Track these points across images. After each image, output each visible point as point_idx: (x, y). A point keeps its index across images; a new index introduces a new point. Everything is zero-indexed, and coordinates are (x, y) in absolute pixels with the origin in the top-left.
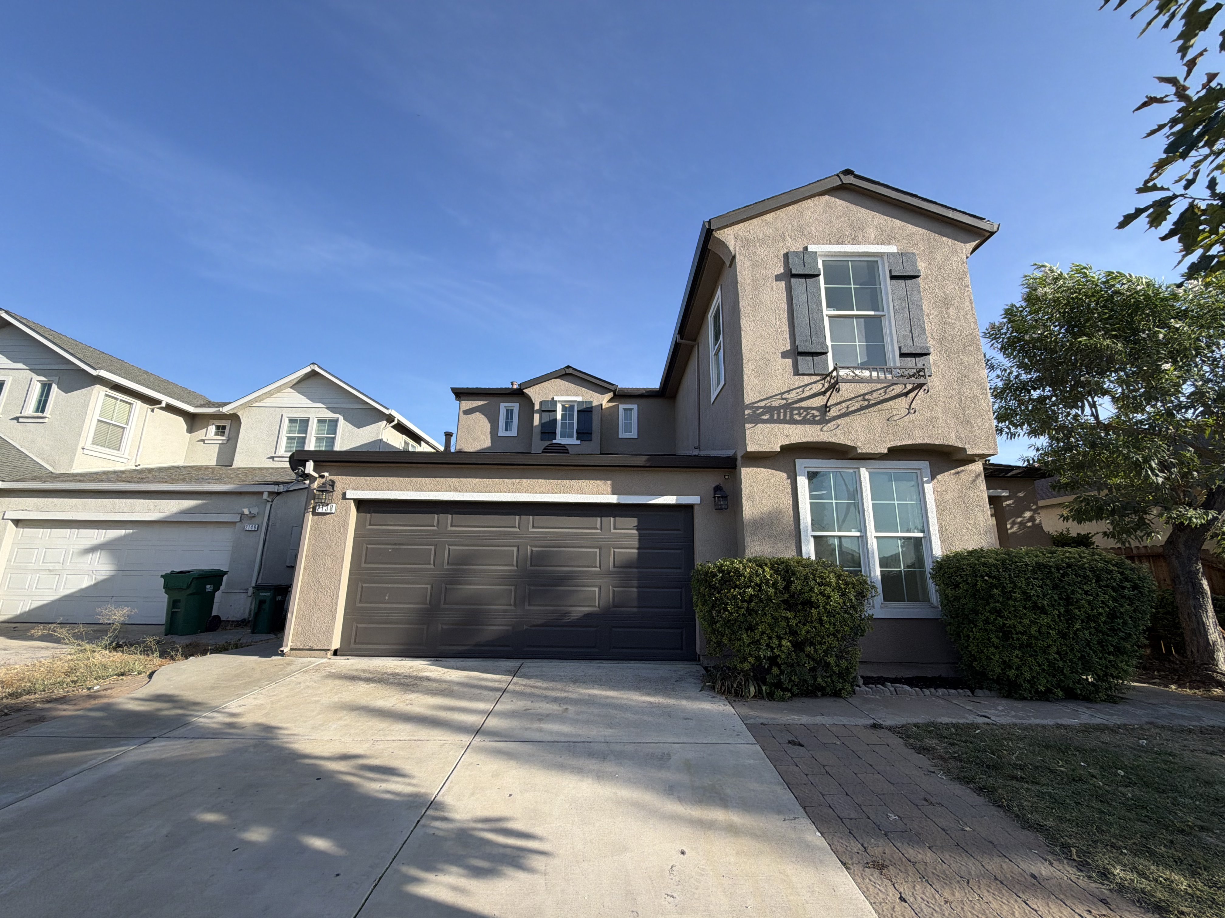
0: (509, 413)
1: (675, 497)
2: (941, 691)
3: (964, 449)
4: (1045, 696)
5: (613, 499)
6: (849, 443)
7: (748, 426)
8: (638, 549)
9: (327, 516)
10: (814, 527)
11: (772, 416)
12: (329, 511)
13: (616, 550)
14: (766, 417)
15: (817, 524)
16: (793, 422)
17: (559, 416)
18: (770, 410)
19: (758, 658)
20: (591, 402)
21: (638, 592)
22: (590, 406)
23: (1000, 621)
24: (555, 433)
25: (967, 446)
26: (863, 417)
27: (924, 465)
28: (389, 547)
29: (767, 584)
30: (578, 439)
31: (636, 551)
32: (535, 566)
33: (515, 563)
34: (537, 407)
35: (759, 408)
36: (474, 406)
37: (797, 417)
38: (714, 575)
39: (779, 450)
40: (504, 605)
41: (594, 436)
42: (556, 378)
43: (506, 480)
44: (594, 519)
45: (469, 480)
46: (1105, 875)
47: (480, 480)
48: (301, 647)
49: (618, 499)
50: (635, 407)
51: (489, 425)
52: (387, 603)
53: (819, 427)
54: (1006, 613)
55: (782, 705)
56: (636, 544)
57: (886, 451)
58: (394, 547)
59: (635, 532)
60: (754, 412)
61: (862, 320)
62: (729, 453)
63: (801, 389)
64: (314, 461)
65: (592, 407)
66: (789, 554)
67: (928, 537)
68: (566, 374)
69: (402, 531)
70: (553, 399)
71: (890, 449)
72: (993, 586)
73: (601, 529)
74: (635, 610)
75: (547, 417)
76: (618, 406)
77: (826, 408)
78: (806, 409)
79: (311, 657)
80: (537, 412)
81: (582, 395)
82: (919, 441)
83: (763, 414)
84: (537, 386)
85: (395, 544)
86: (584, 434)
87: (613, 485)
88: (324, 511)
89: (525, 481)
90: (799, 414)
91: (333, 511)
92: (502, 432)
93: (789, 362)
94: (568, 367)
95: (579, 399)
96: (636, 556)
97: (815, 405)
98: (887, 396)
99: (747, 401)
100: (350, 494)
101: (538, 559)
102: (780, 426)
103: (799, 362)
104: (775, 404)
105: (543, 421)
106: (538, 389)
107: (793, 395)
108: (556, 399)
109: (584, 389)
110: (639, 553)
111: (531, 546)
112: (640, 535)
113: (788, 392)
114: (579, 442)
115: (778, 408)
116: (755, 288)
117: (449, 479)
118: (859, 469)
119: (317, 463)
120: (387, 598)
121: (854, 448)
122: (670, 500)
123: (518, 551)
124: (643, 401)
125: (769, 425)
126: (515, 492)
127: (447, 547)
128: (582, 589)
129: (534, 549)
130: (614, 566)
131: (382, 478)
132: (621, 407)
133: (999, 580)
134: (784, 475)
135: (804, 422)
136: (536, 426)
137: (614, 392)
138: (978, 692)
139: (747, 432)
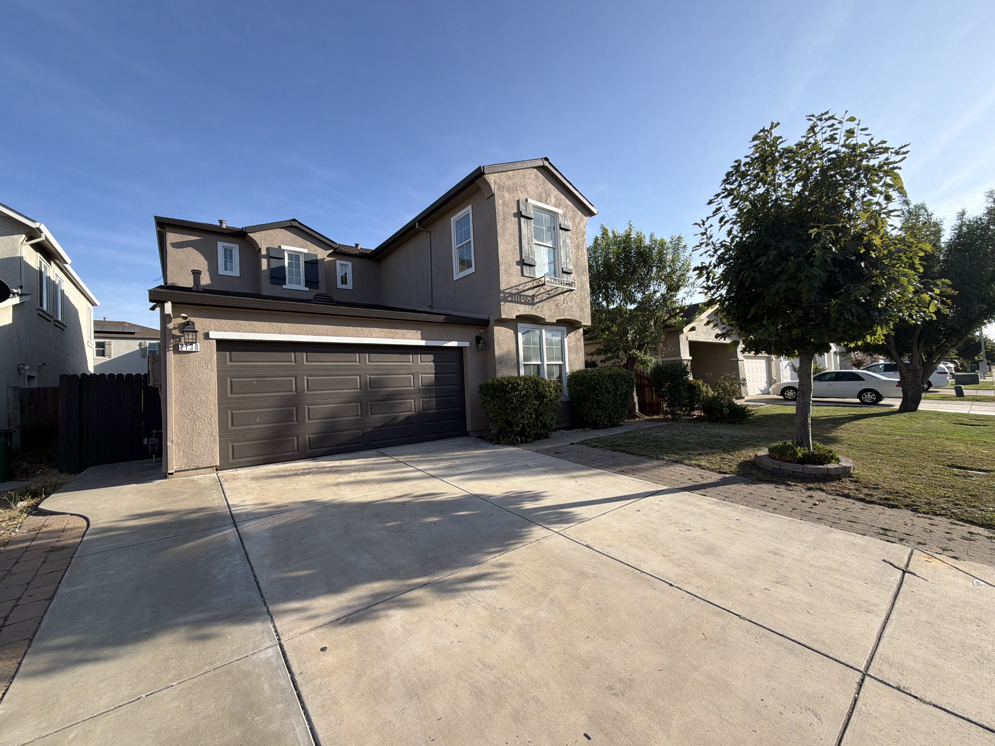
0: (228, 254)
1: (457, 342)
2: (575, 430)
3: (581, 323)
4: (605, 427)
5: (423, 343)
6: (543, 316)
7: (502, 303)
8: (435, 374)
9: (191, 355)
10: (524, 361)
11: (512, 298)
12: (194, 350)
13: (423, 375)
14: (510, 299)
15: (525, 359)
16: (521, 303)
17: (286, 264)
18: (511, 295)
19: (523, 424)
20: (317, 255)
21: (436, 400)
22: (315, 259)
23: (597, 398)
24: (284, 279)
25: (582, 321)
26: (547, 303)
27: (564, 329)
28: (253, 379)
29: (530, 388)
30: (306, 286)
31: (433, 375)
32: (373, 388)
33: (359, 387)
34: (264, 252)
35: (506, 293)
36: (184, 240)
37: (522, 301)
38: (507, 386)
39: (515, 318)
40: (354, 416)
41: (320, 284)
42: (281, 228)
43: (351, 328)
44: (408, 355)
45: (323, 326)
46: (663, 459)
47: (332, 326)
48: (186, 468)
49: (426, 343)
50: (350, 264)
51: (206, 262)
52: (258, 424)
53: (531, 307)
54: (600, 395)
55: (531, 444)
56: (434, 371)
57: (555, 321)
58: (257, 379)
59: (433, 364)
60: (505, 295)
61: (547, 249)
62: (485, 317)
63: (524, 285)
64: (172, 303)
65: (317, 260)
66: (515, 374)
67: (564, 364)
68: (292, 226)
69: (263, 366)
70: (280, 247)
71: (558, 321)
72: (597, 384)
73: (413, 362)
74: (435, 411)
75: (275, 264)
76: (335, 261)
77: (533, 297)
78: (527, 296)
79: (197, 475)
80: (264, 257)
81: (307, 248)
82: (567, 318)
83: (508, 297)
84: (262, 232)
85: (259, 377)
86: (311, 282)
87: (422, 334)
88: (188, 349)
89: (365, 329)
90: (523, 299)
91: (199, 350)
92: (221, 271)
93: (519, 267)
94: (294, 220)
95: (305, 251)
96: (433, 379)
97: (530, 295)
98: (557, 293)
99: (502, 289)
100: (213, 335)
101: (374, 384)
102: (516, 305)
103: (524, 269)
104: (514, 292)
105: (272, 267)
106: (263, 236)
107: (521, 288)
108: (283, 247)
109: (309, 243)
110: (435, 377)
111: (369, 375)
112: (435, 365)
113: (519, 285)
114: (307, 289)
115: (515, 294)
116: (504, 219)
117: (306, 325)
118: (542, 330)
119: (174, 305)
120: (258, 420)
121: (544, 319)
122: (454, 344)
123: (360, 379)
124: (355, 260)
125: (511, 304)
126: (359, 337)
127: (305, 378)
128: (402, 401)
129: (371, 377)
130: (422, 386)
131: (244, 322)
132: (338, 262)
133: (599, 381)
134: (512, 332)
135: (525, 303)
136: (265, 270)
137: (335, 249)
138: (586, 429)
139: (502, 306)
